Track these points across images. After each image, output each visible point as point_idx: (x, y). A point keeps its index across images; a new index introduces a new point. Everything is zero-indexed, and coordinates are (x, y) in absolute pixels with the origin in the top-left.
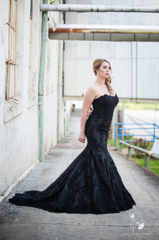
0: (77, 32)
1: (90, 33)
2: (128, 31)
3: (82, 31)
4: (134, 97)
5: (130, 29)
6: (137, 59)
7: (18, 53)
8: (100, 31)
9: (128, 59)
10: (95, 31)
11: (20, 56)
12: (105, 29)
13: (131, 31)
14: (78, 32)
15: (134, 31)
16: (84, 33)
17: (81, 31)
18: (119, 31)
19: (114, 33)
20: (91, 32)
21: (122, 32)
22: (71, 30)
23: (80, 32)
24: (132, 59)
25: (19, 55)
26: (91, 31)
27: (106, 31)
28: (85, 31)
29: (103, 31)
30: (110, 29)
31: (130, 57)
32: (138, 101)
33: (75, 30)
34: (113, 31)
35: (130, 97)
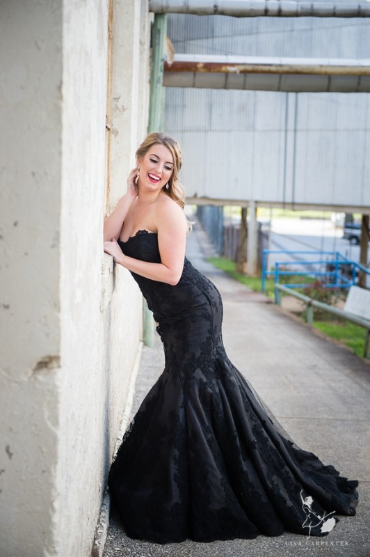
0: (212, 70)
1: (238, 72)
2: (318, 69)
3: (224, 69)
4: (289, 199)
5: (321, 66)
6: (295, 131)
7: (117, 99)
8: (260, 68)
9: (280, 131)
10: (249, 68)
11: (123, 107)
12: (270, 65)
13: (323, 70)
14: (214, 72)
15: (329, 70)
16: (227, 74)
17: (221, 67)
18: (299, 69)
19: (288, 73)
20: (242, 72)
21: (306, 71)
22: (200, 66)
23: (219, 72)
24: (286, 131)
25: (119, 106)
26: (242, 68)
27: (273, 69)
28: (231, 69)
29: (266, 68)
30: (281, 65)
31: (283, 127)
32: (296, 207)
33: (209, 67)
34: (286, 69)
35: (281, 200)
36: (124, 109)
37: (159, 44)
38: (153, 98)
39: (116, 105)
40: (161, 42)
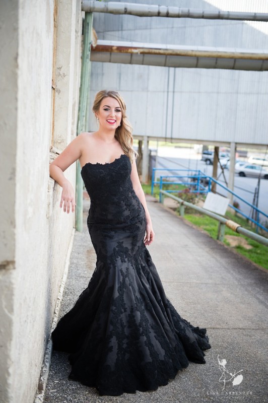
0: (122, 51)
1: (139, 53)
2: (190, 53)
3: (130, 50)
4: (169, 136)
5: (192, 51)
6: (174, 92)
7: (60, 68)
8: (153, 51)
9: (164, 92)
10: (146, 51)
11: (64, 74)
12: (160, 49)
13: (194, 53)
14: (124, 52)
15: (198, 54)
16: (132, 54)
17: (128, 50)
18: (178, 52)
19: (171, 55)
20: (141, 53)
21: (183, 53)
22: (114, 48)
23: (127, 52)
24: (168, 92)
25: (61, 73)
26: (142, 50)
27: (162, 52)
28: (135, 51)
29: (157, 51)
30: (166, 50)
31: (166, 90)
32: (173, 141)
33: (120, 49)
34: (170, 52)
35: (164, 136)
36: (64, 76)
37: (88, 33)
38: (84, 68)
39: (59, 73)
40: (89, 32)
